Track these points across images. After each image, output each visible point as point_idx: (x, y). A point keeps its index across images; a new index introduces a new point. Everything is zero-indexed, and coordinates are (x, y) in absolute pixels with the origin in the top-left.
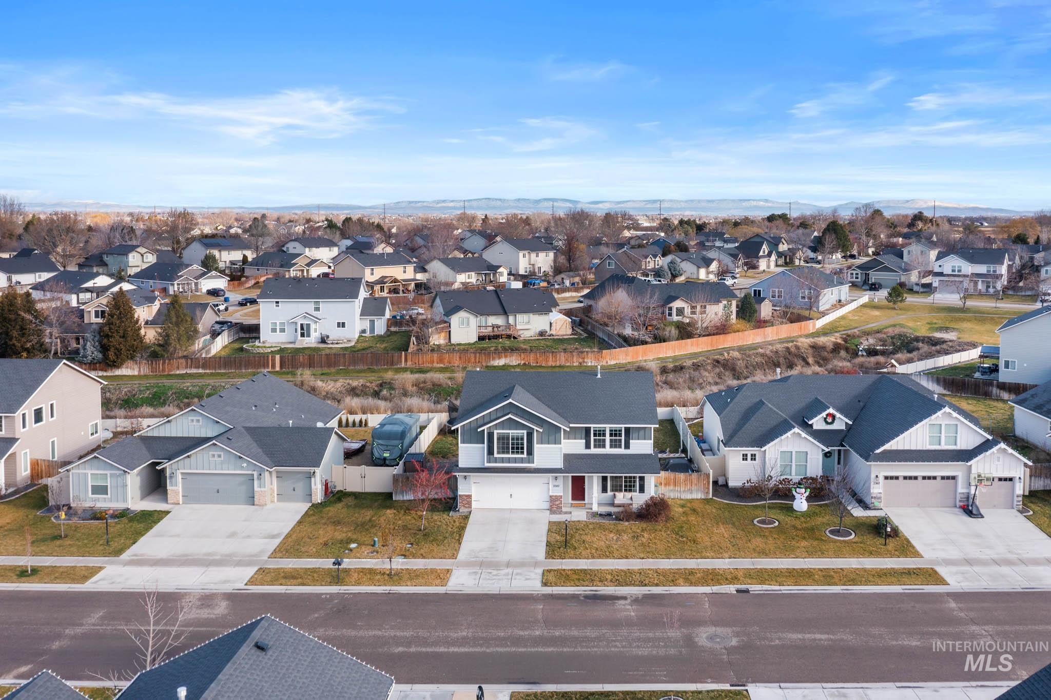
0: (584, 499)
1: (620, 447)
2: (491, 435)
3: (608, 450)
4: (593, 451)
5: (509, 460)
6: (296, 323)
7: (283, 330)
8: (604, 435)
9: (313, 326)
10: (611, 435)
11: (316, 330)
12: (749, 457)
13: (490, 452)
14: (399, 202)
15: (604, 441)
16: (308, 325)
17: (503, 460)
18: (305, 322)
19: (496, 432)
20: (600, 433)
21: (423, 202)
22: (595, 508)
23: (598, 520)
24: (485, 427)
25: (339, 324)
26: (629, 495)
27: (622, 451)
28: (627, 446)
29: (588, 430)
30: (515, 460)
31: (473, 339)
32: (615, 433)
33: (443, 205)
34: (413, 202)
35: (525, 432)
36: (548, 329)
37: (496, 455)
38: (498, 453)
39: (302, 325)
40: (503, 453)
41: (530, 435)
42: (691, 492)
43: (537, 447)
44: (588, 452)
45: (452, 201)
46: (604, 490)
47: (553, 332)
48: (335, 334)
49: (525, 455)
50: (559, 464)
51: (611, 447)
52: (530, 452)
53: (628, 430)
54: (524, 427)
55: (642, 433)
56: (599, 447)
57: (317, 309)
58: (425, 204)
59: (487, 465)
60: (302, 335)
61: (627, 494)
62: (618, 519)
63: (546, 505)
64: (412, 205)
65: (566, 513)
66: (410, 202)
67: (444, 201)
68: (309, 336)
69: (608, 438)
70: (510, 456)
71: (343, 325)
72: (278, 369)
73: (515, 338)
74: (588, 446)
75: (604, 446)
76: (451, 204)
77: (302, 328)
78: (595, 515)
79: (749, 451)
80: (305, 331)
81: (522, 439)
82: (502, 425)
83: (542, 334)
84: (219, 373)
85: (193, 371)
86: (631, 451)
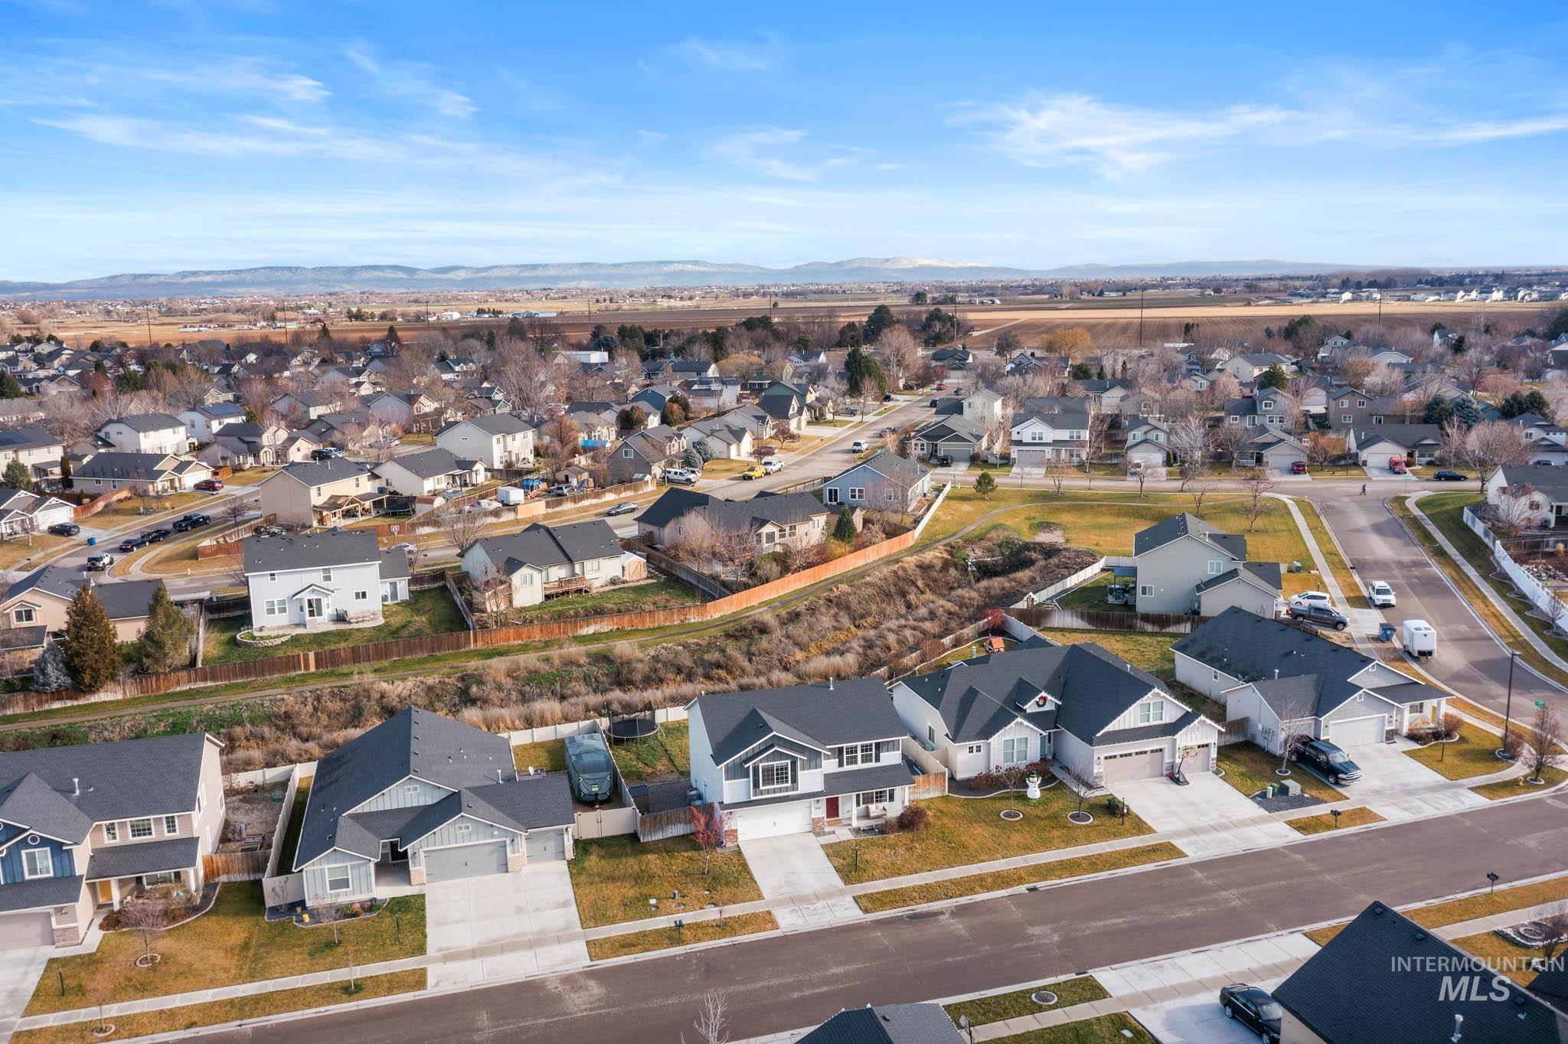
0: (837, 815)
1: (871, 761)
2: (756, 769)
3: (860, 765)
4: (847, 768)
5: (774, 791)
6: (301, 600)
7: (283, 610)
8: (856, 752)
9: (324, 602)
10: (862, 751)
11: (328, 606)
12: (975, 749)
13: (756, 785)
14: (117, 276)
15: (856, 757)
16: (319, 601)
17: (768, 791)
18: (314, 597)
19: (761, 765)
20: (853, 750)
21: (159, 275)
22: (855, 823)
23: (862, 837)
24: (750, 763)
25: (357, 595)
26: (881, 805)
27: (873, 764)
28: (878, 759)
29: (840, 750)
30: (780, 790)
31: (539, 599)
32: (866, 748)
33: (193, 279)
34: (140, 276)
35: (789, 761)
36: (620, 574)
37: (761, 788)
38: (764, 785)
39: (310, 601)
40: (769, 784)
41: (794, 764)
42: (928, 791)
43: (800, 773)
44: (841, 769)
45: (209, 273)
46: (858, 804)
47: (626, 578)
48: (354, 609)
49: (789, 784)
50: (820, 787)
51: (863, 762)
52: (794, 780)
53: (878, 745)
54: (787, 756)
55: (891, 745)
56: (852, 763)
57: (328, 578)
58: (162, 279)
59: (753, 798)
60: (312, 613)
61: (878, 804)
62: (882, 832)
63: (808, 828)
64: (138, 280)
65: (830, 833)
66: (136, 276)
67: (195, 273)
68: (320, 614)
69: (859, 754)
70: (776, 786)
71: (364, 595)
72: (312, 669)
73: (586, 592)
74: (841, 764)
75: (856, 763)
76: (208, 278)
77: (310, 605)
78: (857, 831)
79: (976, 743)
80: (314, 608)
81: (787, 769)
82: (767, 759)
83: (613, 582)
84: (237, 686)
85: (200, 685)
86: (881, 764)
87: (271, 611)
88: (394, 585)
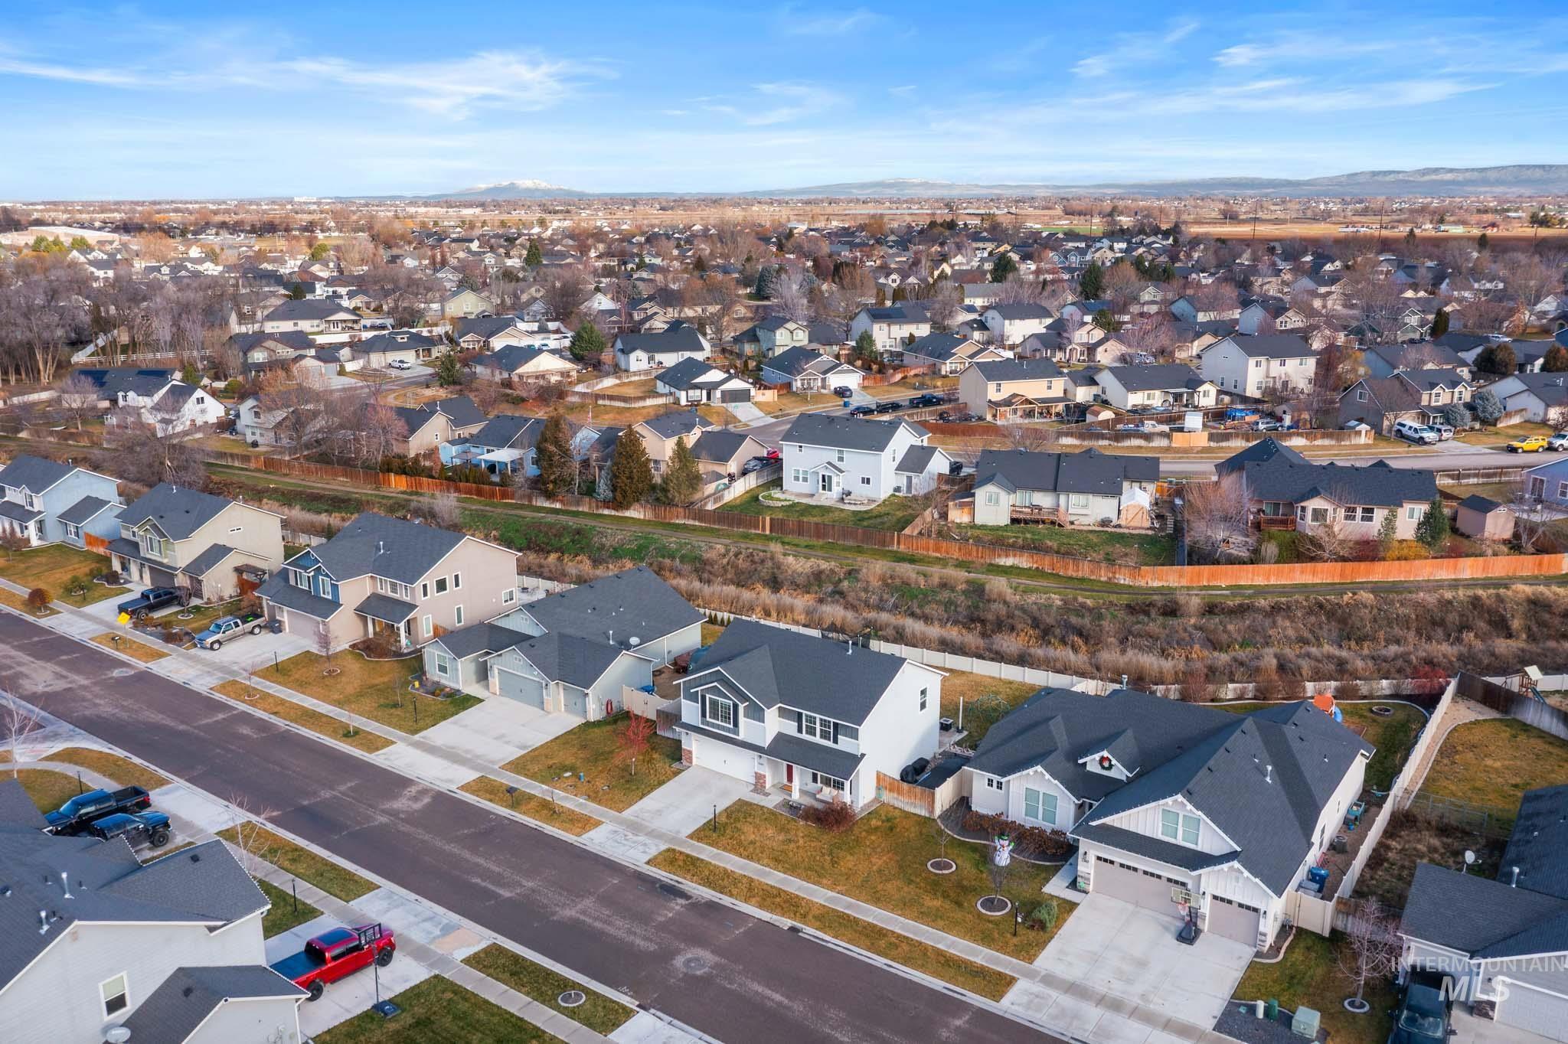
1: (830, 740)
2: (703, 698)
3: (817, 739)
4: (805, 736)
5: (718, 727)
6: (818, 473)
7: (805, 480)
8: (815, 723)
9: (834, 480)
10: (821, 725)
11: (838, 484)
13: (704, 715)
14: (1356, 174)
15: (815, 729)
16: (830, 477)
17: (713, 725)
18: (827, 474)
19: (707, 696)
20: (811, 720)
21: (1399, 172)
22: (794, 796)
24: (699, 689)
25: (863, 479)
27: (830, 744)
28: (836, 741)
29: (800, 715)
30: (721, 728)
31: (1004, 520)
32: (825, 724)
33: (1434, 177)
34: (1379, 173)
35: (731, 703)
36: (1113, 516)
37: (708, 719)
38: (710, 717)
39: (823, 476)
40: (714, 718)
41: (735, 707)
43: (742, 720)
44: (799, 735)
45: (1451, 170)
46: (815, 780)
47: (1123, 522)
48: (860, 492)
49: (732, 726)
51: (821, 737)
52: (737, 724)
55: (848, 730)
56: (811, 734)
57: (841, 459)
58: (1401, 176)
59: (702, 726)
60: (824, 487)
62: (801, 815)
64: (1380, 178)
66: (1374, 174)
67: (1436, 171)
68: (830, 490)
69: (818, 727)
70: (719, 723)
71: (869, 481)
73: (1060, 525)
74: (800, 730)
75: (815, 735)
76: (1449, 176)
77: (824, 480)
78: (786, 804)
79: (995, 777)
80: (826, 483)
81: (729, 709)
82: (712, 691)
83: (1105, 523)
84: (712, 529)
85: (691, 522)
86: (839, 747)
87: (797, 478)
88: (909, 479)
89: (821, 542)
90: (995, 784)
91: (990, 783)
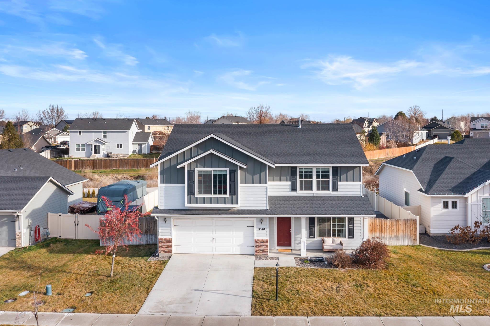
1: (328, 189)
2: (191, 173)
3: (315, 192)
4: (300, 193)
5: (211, 201)
6: (91, 145)
7: (83, 150)
8: (311, 176)
9: (102, 147)
10: (318, 176)
11: (104, 150)
13: (191, 192)
15: (311, 182)
16: (99, 146)
17: (204, 201)
18: (97, 144)
19: (196, 170)
20: (307, 174)
22: (304, 254)
23: (308, 266)
24: (185, 164)
25: (118, 145)
26: (338, 240)
27: (329, 193)
28: (335, 188)
29: (293, 170)
30: (218, 201)
32: (322, 174)
35: (228, 169)
37: (197, 195)
38: (200, 192)
39: (95, 146)
40: (205, 193)
41: (233, 172)
43: (241, 187)
44: (294, 194)
46: (311, 235)
48: (116, 151)
49: (228, 195)
50: (264, 205)
51: (318, 189)
52: (234, 192)
53: (335, 170)
54: (226, 163)
55: (350, 173)
56: (306, 189)
57: (105, 136)
59: (187, 205)
60: (95, 152)
62: (331, 264)
63: (251, 250)
65: (273, 258)
68: (99, 153)
69: (315, 179)
70: (213, 196)
71: (121, 146)
74: (294, 188)
75: (311, 189)
79: (451, 197)
80: (97, 150)
81: (225, 177)
86: (339, 193)
87: (78, 149)
89: (108, 170)
90: (450, 205)
91: (446, 205)
